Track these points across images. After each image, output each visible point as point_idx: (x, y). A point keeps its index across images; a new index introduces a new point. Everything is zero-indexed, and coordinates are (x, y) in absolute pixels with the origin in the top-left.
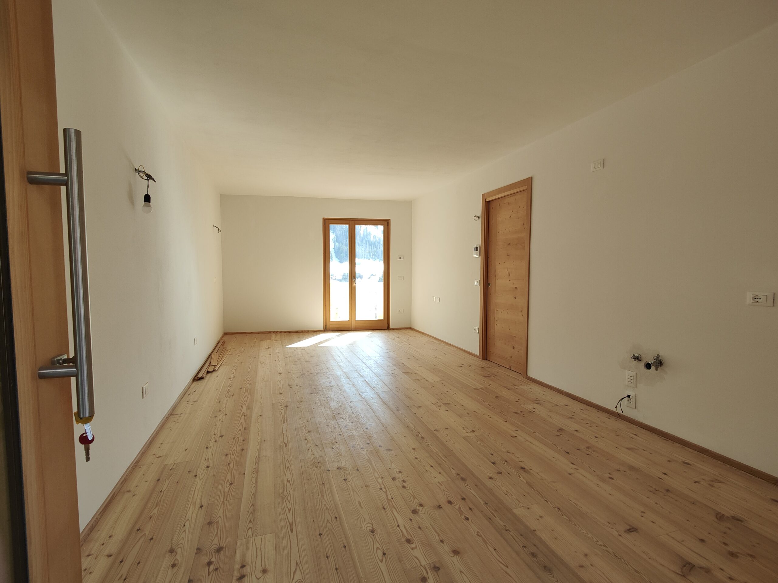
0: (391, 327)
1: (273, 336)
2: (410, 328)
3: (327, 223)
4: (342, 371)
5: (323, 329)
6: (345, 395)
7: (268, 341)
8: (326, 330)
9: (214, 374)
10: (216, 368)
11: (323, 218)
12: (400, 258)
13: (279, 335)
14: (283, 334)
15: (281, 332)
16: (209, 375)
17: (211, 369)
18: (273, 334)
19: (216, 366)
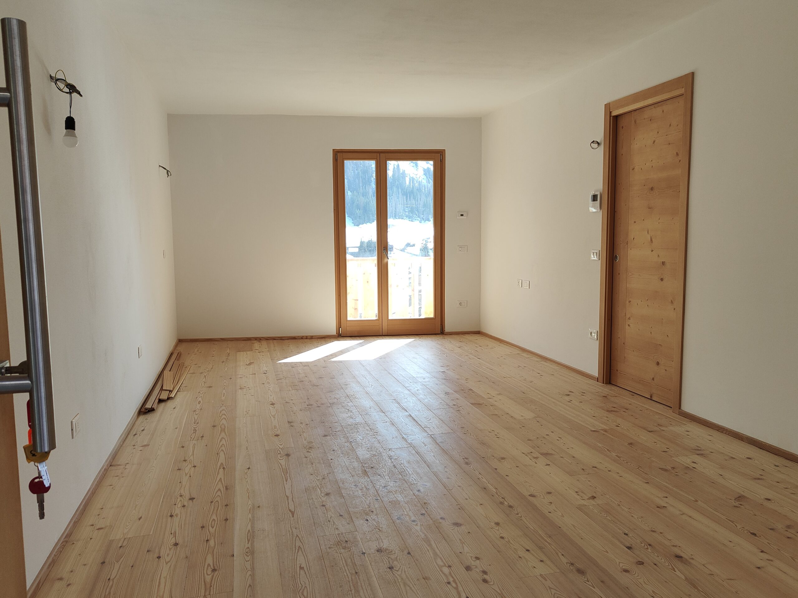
0: (447, 329)
1: (256, 345)
2: (478, 333)
3: (339, 157)
4: (372, 401)
5: (334, 333)
6: (379, 438)
7: (248, 352)
8: (340, 335)
9: (169, 404)
10: (172, 395)
11: (334, 150)
12: (462, 215)
13: (264, 343)
14: (271, 341)
15: (267, 339)
16: (163, 405)
17: (164, 396)
18: (255, 341)
19: (171, 391)
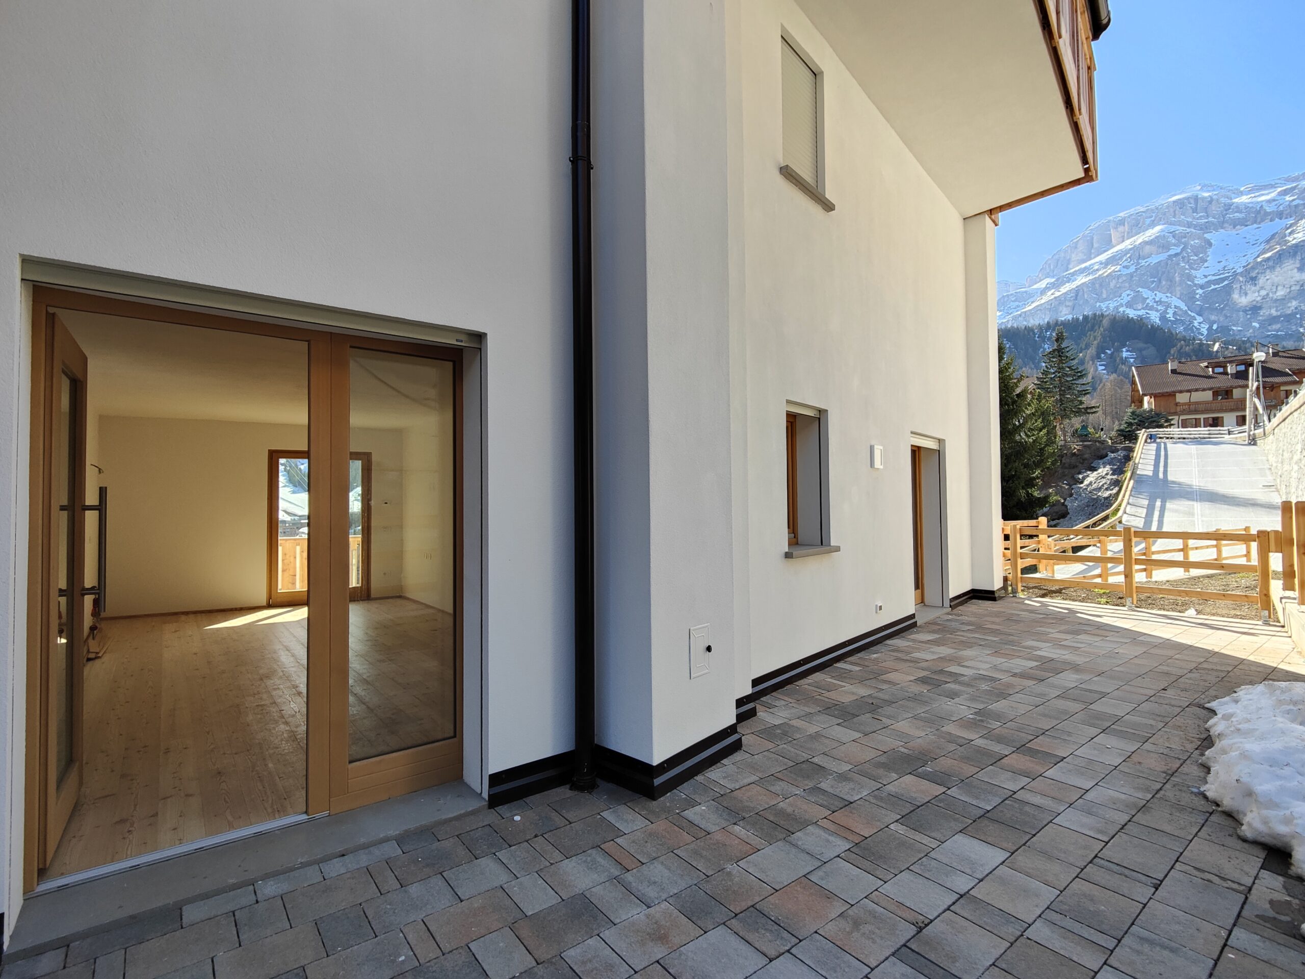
0: (372, 596)
1: (183, 618)
2: (400, 597)
3: (274, 457)
4: (283, 645)
5: (265, 604)
6: (279, 663)
7: (175, 624)
8: (269, 606)
9: (97, 662)
10: (100, 655)
11: (269, 450)
12: (386, 503)
13: (192, 616)
14: (199, 614)
15: (195, 613)
16: (90, 663)
17: (92, 656)
18: (182, 616)
19: (97, 653)
